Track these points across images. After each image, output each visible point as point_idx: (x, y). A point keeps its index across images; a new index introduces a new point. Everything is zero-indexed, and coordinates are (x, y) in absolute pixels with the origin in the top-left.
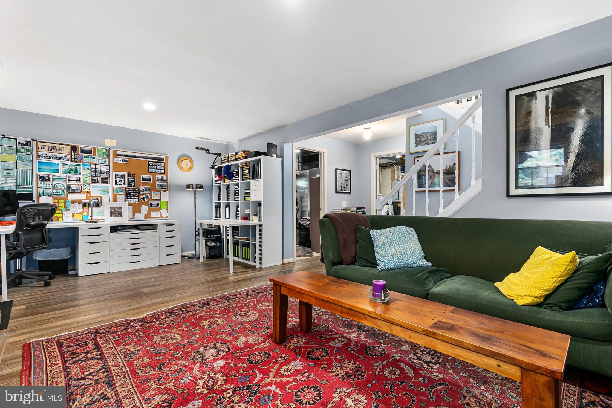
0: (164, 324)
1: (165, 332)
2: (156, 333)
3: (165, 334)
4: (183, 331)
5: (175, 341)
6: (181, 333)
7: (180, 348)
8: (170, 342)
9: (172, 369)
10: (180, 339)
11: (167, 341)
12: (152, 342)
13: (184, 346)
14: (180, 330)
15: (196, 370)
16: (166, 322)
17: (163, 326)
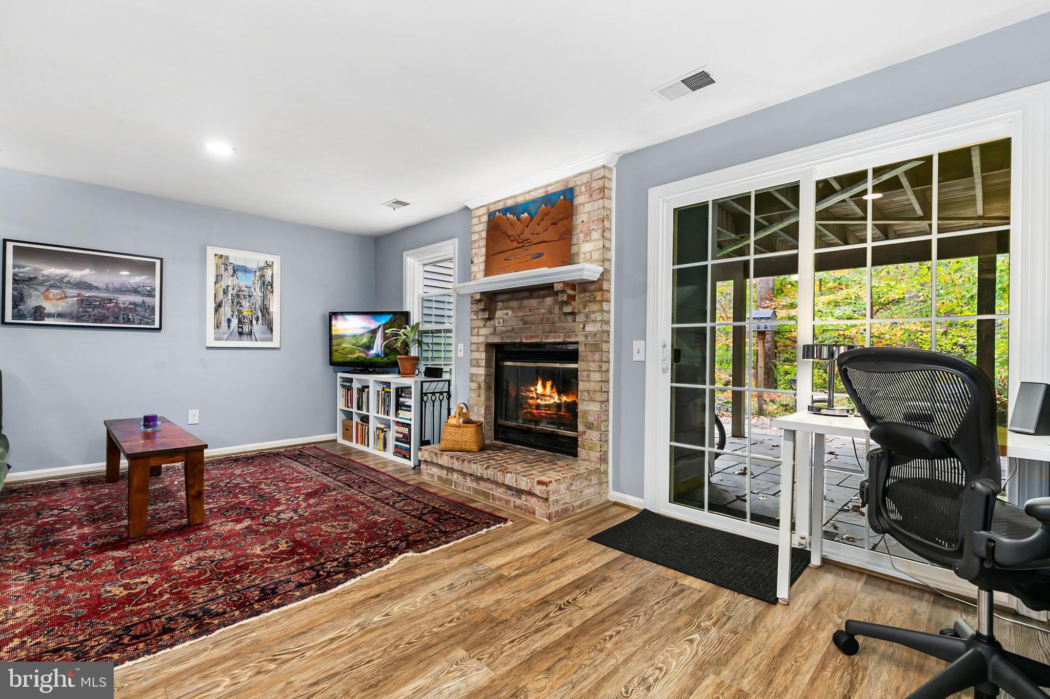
0: (351, 543)
1: (345, 533)
2: (356, 532)
3: (344, 531)
4: (320, 536)
5: (329, 524)
6: (322, 533)
7: (320, 518)
8: (335, 524)
9: (326, 505)
10: (323, 527)
11: (338, 524)
12: (357, 523)
13: (316, 520)
14: (324, 536)
15: (304, 504)
16: (350, 548)
17: (353, 542)
